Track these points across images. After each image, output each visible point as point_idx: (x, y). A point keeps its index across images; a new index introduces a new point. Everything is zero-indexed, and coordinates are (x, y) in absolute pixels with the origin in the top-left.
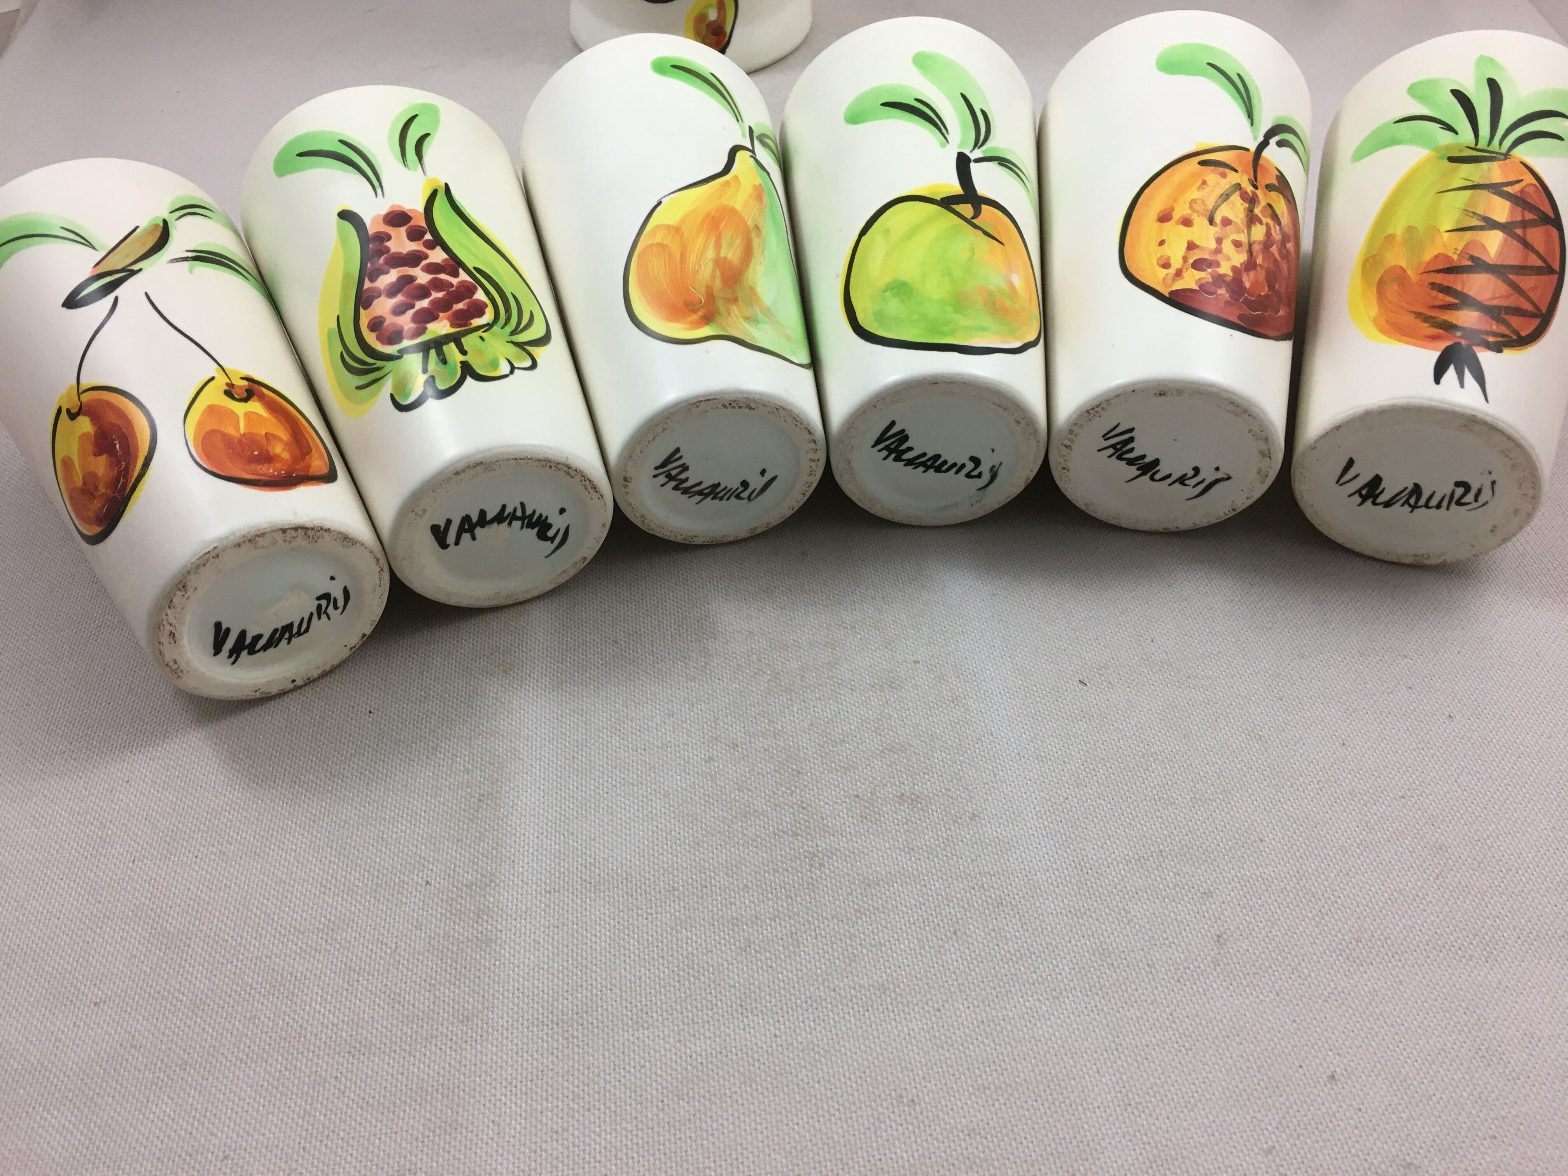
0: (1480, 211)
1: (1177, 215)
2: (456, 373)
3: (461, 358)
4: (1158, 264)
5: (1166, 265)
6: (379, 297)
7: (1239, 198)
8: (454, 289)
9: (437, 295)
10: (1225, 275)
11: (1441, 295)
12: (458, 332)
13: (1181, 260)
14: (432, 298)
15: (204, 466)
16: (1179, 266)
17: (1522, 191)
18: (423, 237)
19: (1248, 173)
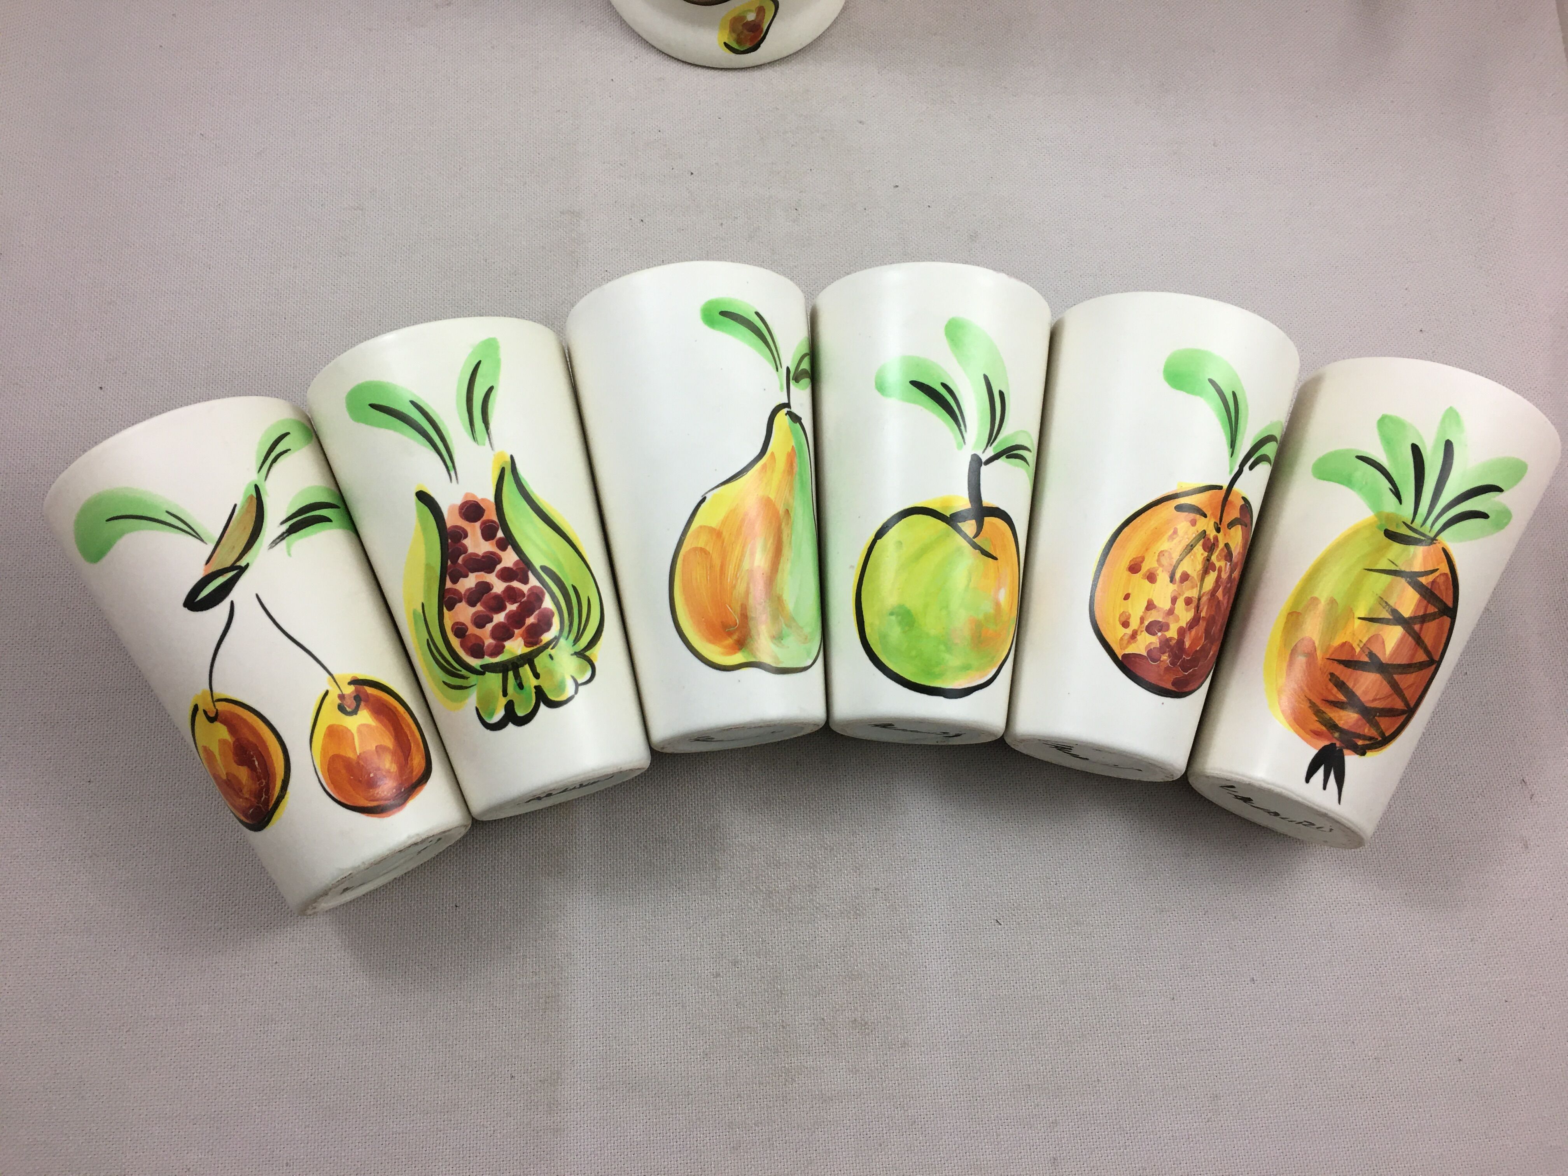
0: (1392, 603)
1: (1145, 567)
2: (531, 700)
3: (534, 682)
4: (1120, 621)
5: (1126, 624)
6: (460, 601)
7: (1201, 548)
8: (525, 598)
9: (512, 607)
10: (1171, 639)
11: (1335, 690)
12: (531, 652)
13: (1139, 621)
14: (507, 611)
15: (333, 795)
16: (1136, 628)
17: (1433, 582)
18: (495, 535)
19: (1215, 517)
